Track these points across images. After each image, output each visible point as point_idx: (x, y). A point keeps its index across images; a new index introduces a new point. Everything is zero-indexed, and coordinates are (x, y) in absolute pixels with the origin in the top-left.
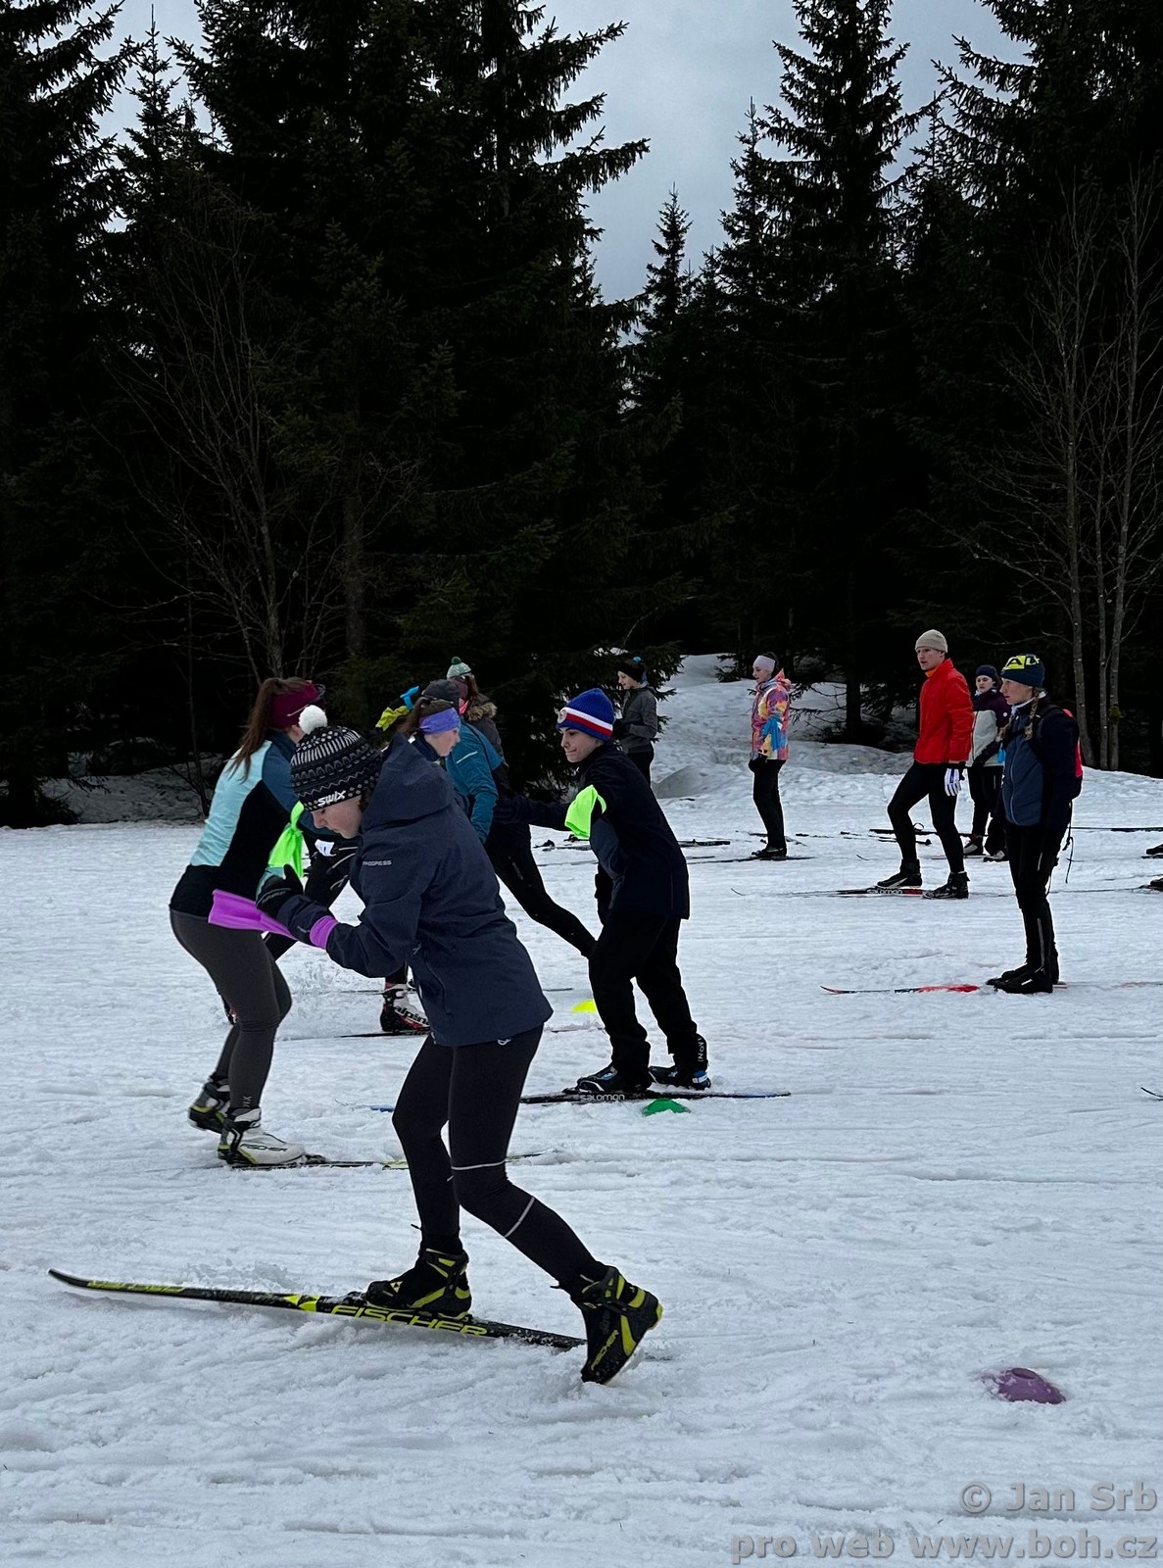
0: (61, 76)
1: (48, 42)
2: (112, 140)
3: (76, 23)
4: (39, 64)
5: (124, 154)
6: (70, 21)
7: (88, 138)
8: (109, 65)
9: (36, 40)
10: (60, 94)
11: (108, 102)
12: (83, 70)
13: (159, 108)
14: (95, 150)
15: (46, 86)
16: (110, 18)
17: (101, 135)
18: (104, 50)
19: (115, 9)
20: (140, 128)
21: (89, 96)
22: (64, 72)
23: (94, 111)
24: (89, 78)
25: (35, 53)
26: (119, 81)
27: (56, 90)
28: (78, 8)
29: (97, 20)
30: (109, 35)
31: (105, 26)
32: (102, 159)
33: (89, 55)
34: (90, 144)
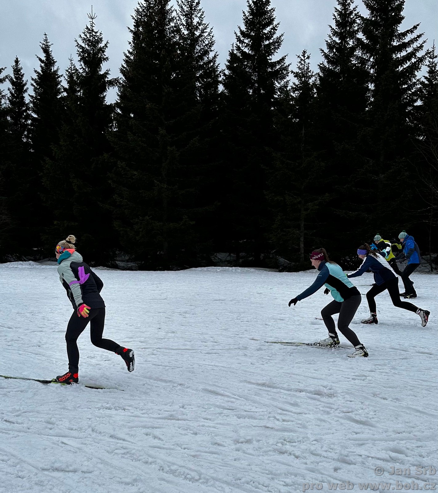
0: (406, 63)
1: (404, 53)
2: (420, 79)
3: (413, 47)
4: (401, 60)
5: (422, 83)
6: (410, 47)
7: (414, 79)
8: (421, 58)
9: (400, 53)
10: (406, 68)
11: (420, 68)
12: (413, 60)
13: (433, 69)
14: (415, 83)
15: (402, 66)
16: (423, 44)
17: (417, 78)
18: (419, 54)
19: (425, 42)
20: (427, 75)
21: (415, 67)
22: (407, 61)
23: (416, 71)
24: (415, 62)
25: (400, 57)
26: (424, 62)
27: (405, 67)
28: (413, 43)
29: (419, 45)
30: (422, 49)
31: (421, 47)
32: (417, 85)
33: (416, 56)
34: (414, 80)
